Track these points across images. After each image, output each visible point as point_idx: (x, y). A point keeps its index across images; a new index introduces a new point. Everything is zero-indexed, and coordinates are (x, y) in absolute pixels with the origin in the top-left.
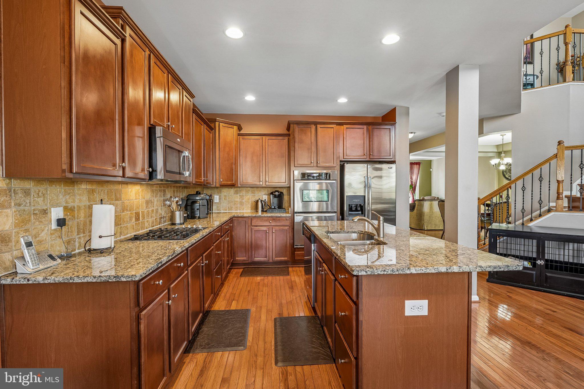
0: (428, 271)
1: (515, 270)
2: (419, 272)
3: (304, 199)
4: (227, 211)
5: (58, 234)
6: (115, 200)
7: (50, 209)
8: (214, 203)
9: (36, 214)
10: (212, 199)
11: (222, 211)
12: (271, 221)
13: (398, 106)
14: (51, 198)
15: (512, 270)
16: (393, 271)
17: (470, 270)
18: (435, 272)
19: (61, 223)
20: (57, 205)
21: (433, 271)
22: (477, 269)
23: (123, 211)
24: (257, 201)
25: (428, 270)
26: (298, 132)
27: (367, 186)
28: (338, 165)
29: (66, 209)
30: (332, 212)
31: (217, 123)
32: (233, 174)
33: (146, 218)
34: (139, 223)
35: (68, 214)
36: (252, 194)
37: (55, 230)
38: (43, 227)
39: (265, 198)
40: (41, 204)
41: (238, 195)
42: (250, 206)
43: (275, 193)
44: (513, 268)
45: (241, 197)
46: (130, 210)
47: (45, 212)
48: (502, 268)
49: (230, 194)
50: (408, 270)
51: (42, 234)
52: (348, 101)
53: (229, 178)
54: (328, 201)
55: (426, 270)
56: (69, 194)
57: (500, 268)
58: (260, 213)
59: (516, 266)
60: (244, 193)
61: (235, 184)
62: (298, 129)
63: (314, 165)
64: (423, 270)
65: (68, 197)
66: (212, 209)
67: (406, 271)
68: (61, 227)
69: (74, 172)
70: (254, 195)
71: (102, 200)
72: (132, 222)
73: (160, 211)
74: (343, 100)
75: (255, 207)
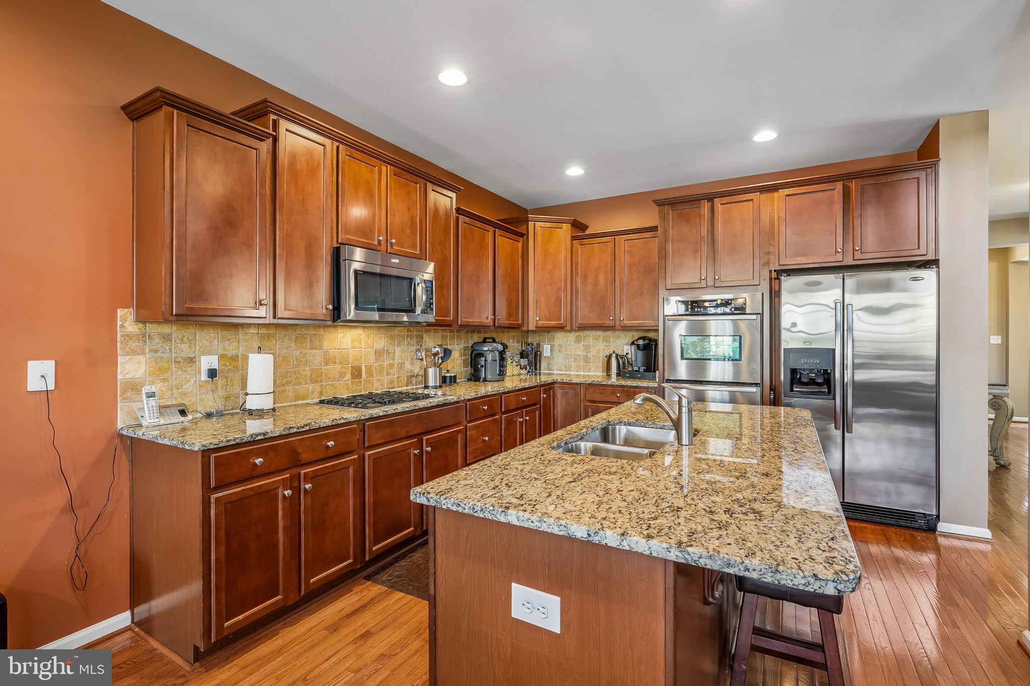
0: (544, 527)
1: (801, 587)
2: (526, 525)
3: (684, 354)
4: (564, 372)
5: (210, 386)
6: (311, 349)
7: (199, 357)
8: (543, 358)
9: (179, 362)
10: (539, 351)
11: (556, 372)
12: (618, 395)
13: (944, 116)
14: (200, 344)
15: (791, 585)
16: (474, 508)
17: (649, 552)
18: (561, 533)
19: (212, 373)
20: (210, 353)
21: (556, 530)
22: (672, 554)
23: (326, 364)
24: (610, 357)
25: (545, 525)
26: (673, 220)
27: (843, 327)
28: (764, 280)
29: (222, 357)
30: (750, 385)
31: (531, 224)
32: (560, 307)
33: (375, 375)
34: (361, 381)
35: (228, 364)
36: (605, 344)
37: (206, 381)
38: (188, 377)
39: (627, 350)
40: (185, 350)
41: (581, 345)
42: (601, 365)
43: (637, 342)
44: (796, 582)
45: (587, 348)
46: (341, 363)
47: (191, 360)
48: (754, 570)
49: (568, 343)
50: (503, 515)
51: (187, 386)
52: (779, 136)
53: (553, 315)
54: (740, 359)
55: (539, 524)
56: (230, 339)
57: (748, 570)
58: (614, 380)
59: (805, 577)
60: (591, 340)
61: (564, 325)
62: (672, 213)
63: (709, 284)
64: (532, 522)
65: (227, 343)
66: (540, 368)
67: (498, 516)
68: (212, 379)
69: (174, 314)
70: (607, 344)
71: (259, 348)
72: (346, 379)
73: (408, 365)
74: (765, 135)
75: (606, 367)
